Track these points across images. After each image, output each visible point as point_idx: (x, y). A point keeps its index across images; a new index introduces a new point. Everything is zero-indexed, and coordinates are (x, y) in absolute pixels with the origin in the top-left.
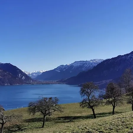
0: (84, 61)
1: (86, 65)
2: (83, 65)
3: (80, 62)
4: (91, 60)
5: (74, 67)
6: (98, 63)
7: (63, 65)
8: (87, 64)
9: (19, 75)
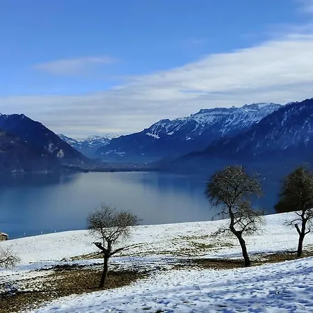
0: (224, 110)
1: (232, 121)
2: (222, 121)
3: (214, 113)
4: (246, 106)
5: (197, 126)
6: (266, 115)
7: (167, 121)
8: (235, 117)
9: (50, 146)
